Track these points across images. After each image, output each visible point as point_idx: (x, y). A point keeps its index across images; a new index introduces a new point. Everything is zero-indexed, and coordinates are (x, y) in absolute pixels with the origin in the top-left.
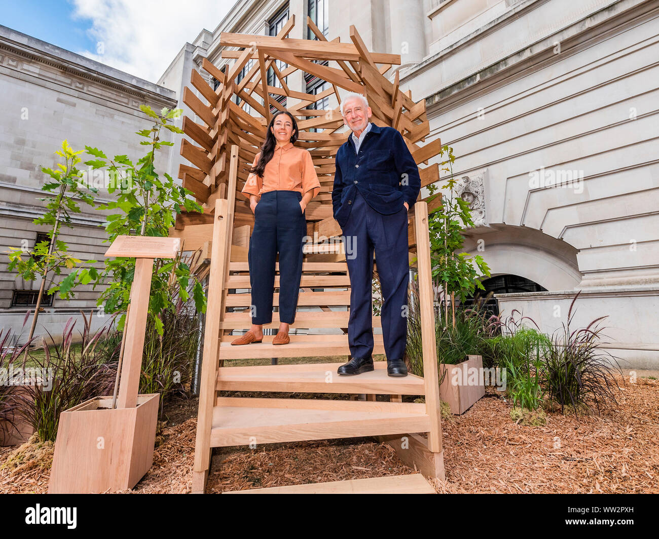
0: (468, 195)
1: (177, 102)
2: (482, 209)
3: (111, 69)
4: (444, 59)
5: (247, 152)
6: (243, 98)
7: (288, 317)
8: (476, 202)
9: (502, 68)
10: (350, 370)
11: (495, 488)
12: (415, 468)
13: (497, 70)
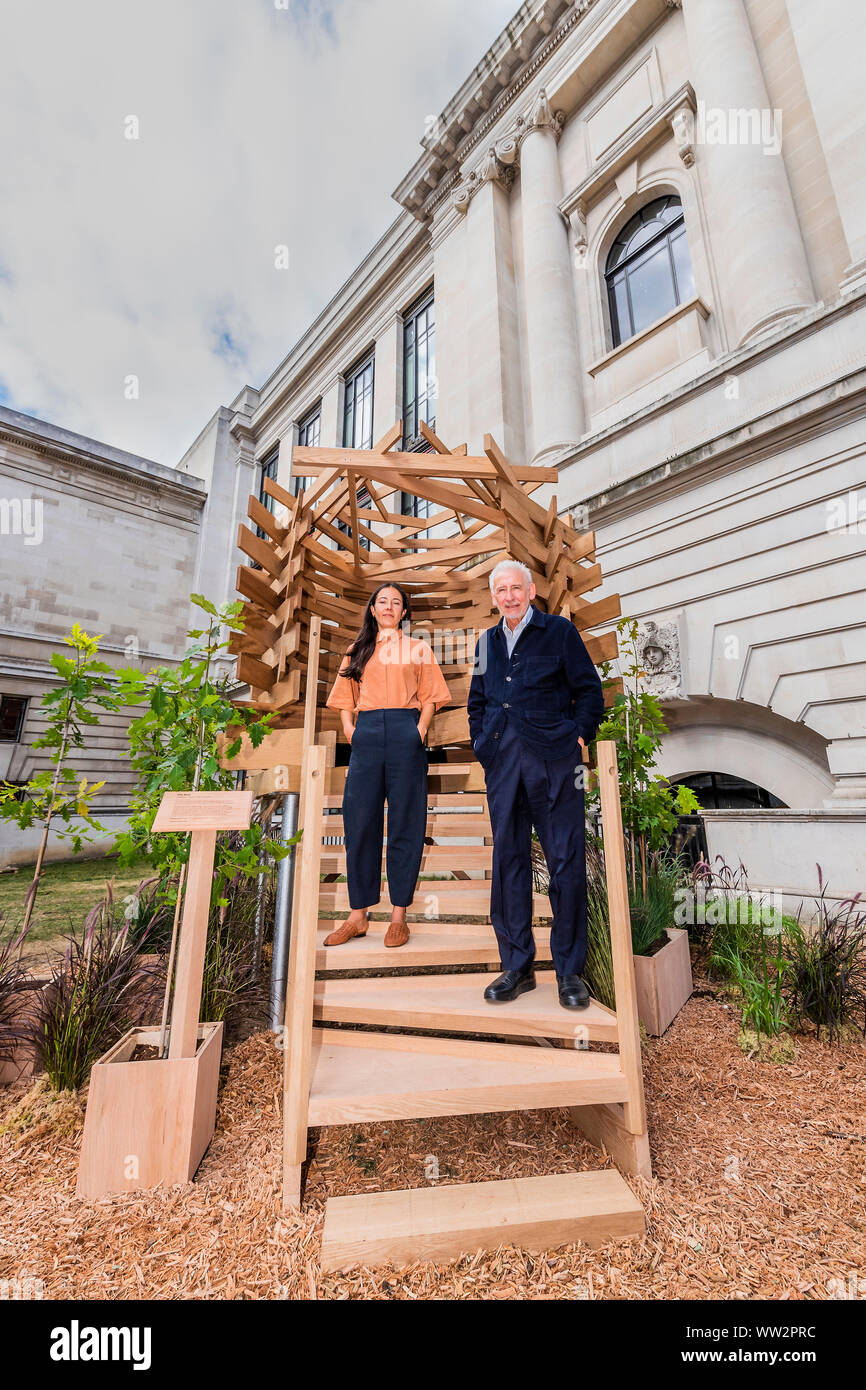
0: (654, 652)
1: (207, 495)
2: (675, 673)
3: (109, 448)
4: (615, 439)
5: (324, 605)
6: (321, 529)
7: (404, 896)
8: (667, 661)
9: (705, 456)
10: (502, 993)
11: (727, 1190)
12: (604, 1149)
13: (698, 458)
